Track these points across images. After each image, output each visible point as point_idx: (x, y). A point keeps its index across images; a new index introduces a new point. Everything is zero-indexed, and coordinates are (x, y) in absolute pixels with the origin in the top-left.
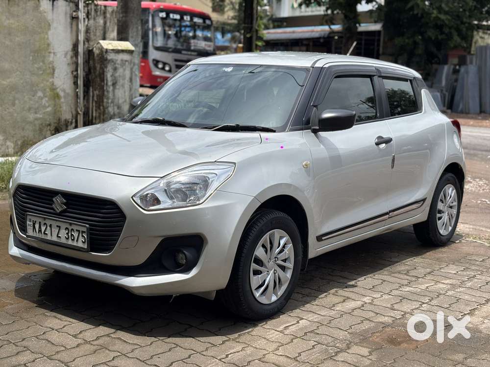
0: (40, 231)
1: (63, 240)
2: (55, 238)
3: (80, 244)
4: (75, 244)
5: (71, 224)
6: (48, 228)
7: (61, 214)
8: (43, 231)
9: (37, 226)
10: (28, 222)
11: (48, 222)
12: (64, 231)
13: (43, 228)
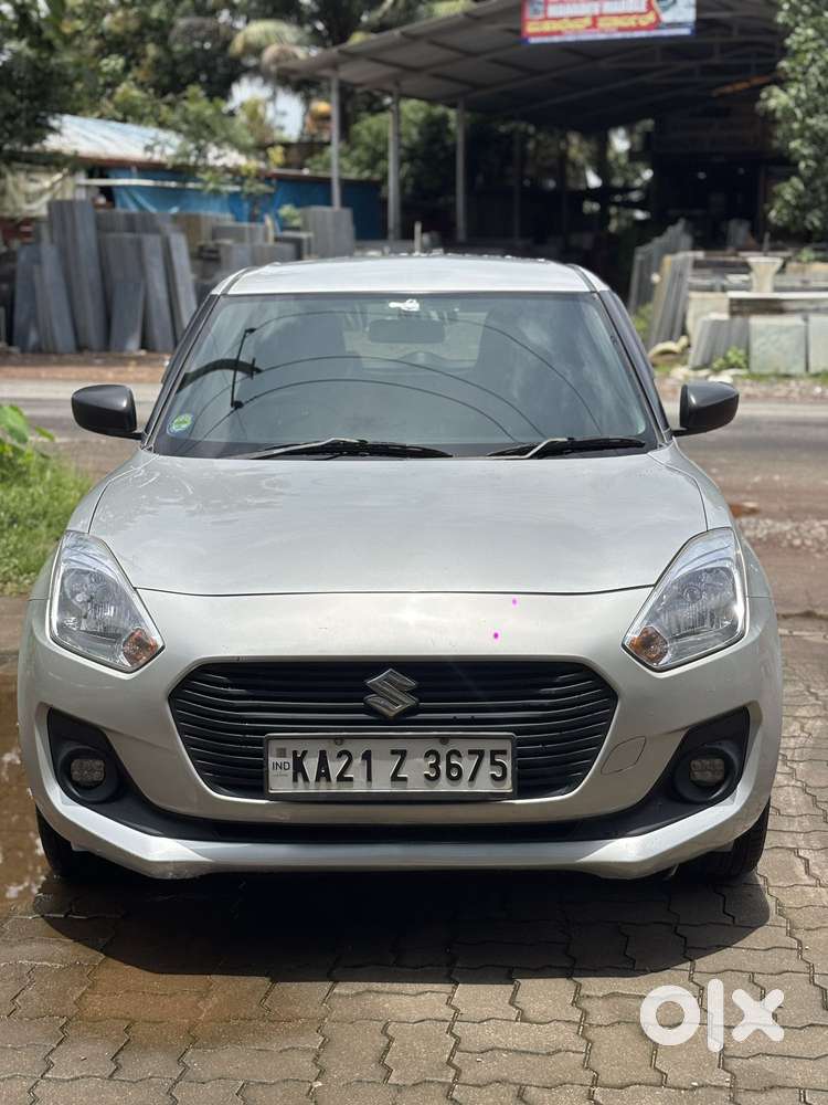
0: (323, 773)
1: (416, 785)
2: (382, 785)
3: (484, 785)
4: (463, 787)
5: (444, 740)
6: (358, 761)
7: (402, 719)
8: (334, 774)
9: (311, 765)
10: (272, 760)
11: (357, 748)
12: (422, 760)
13: (335, 767)
